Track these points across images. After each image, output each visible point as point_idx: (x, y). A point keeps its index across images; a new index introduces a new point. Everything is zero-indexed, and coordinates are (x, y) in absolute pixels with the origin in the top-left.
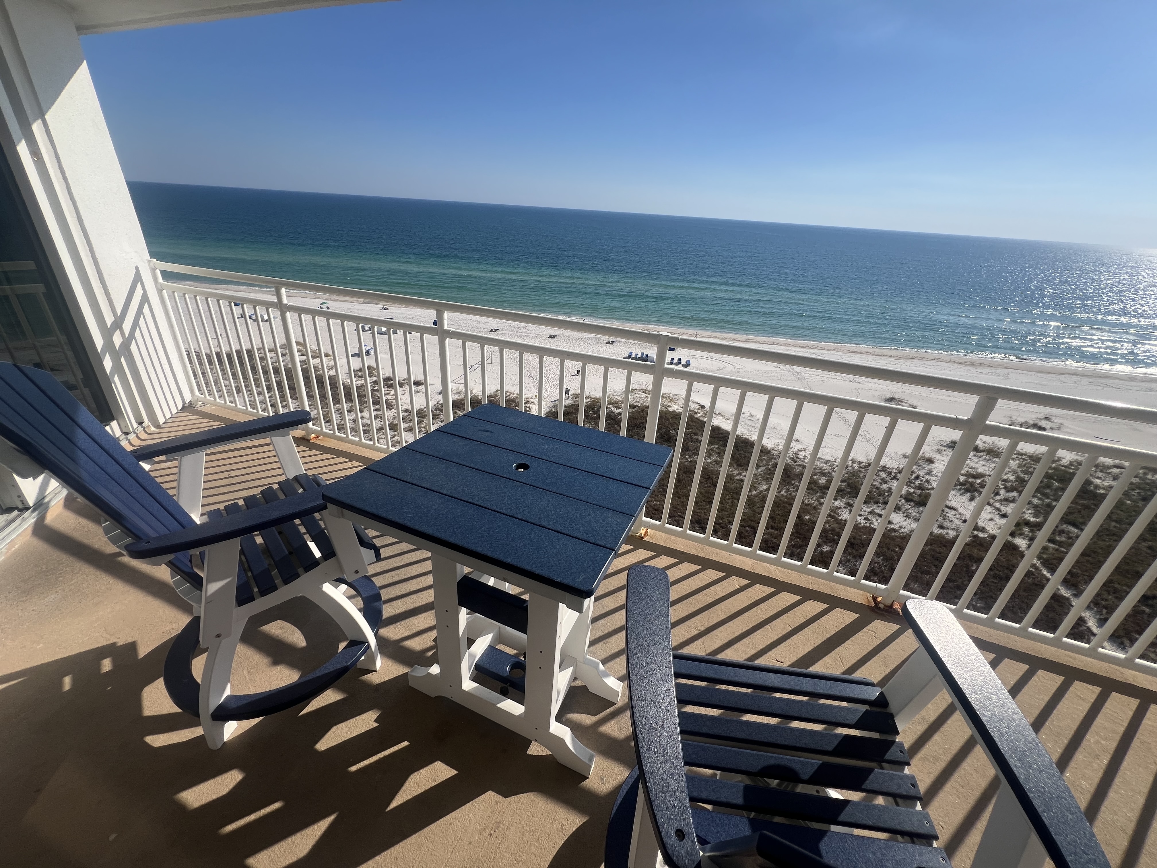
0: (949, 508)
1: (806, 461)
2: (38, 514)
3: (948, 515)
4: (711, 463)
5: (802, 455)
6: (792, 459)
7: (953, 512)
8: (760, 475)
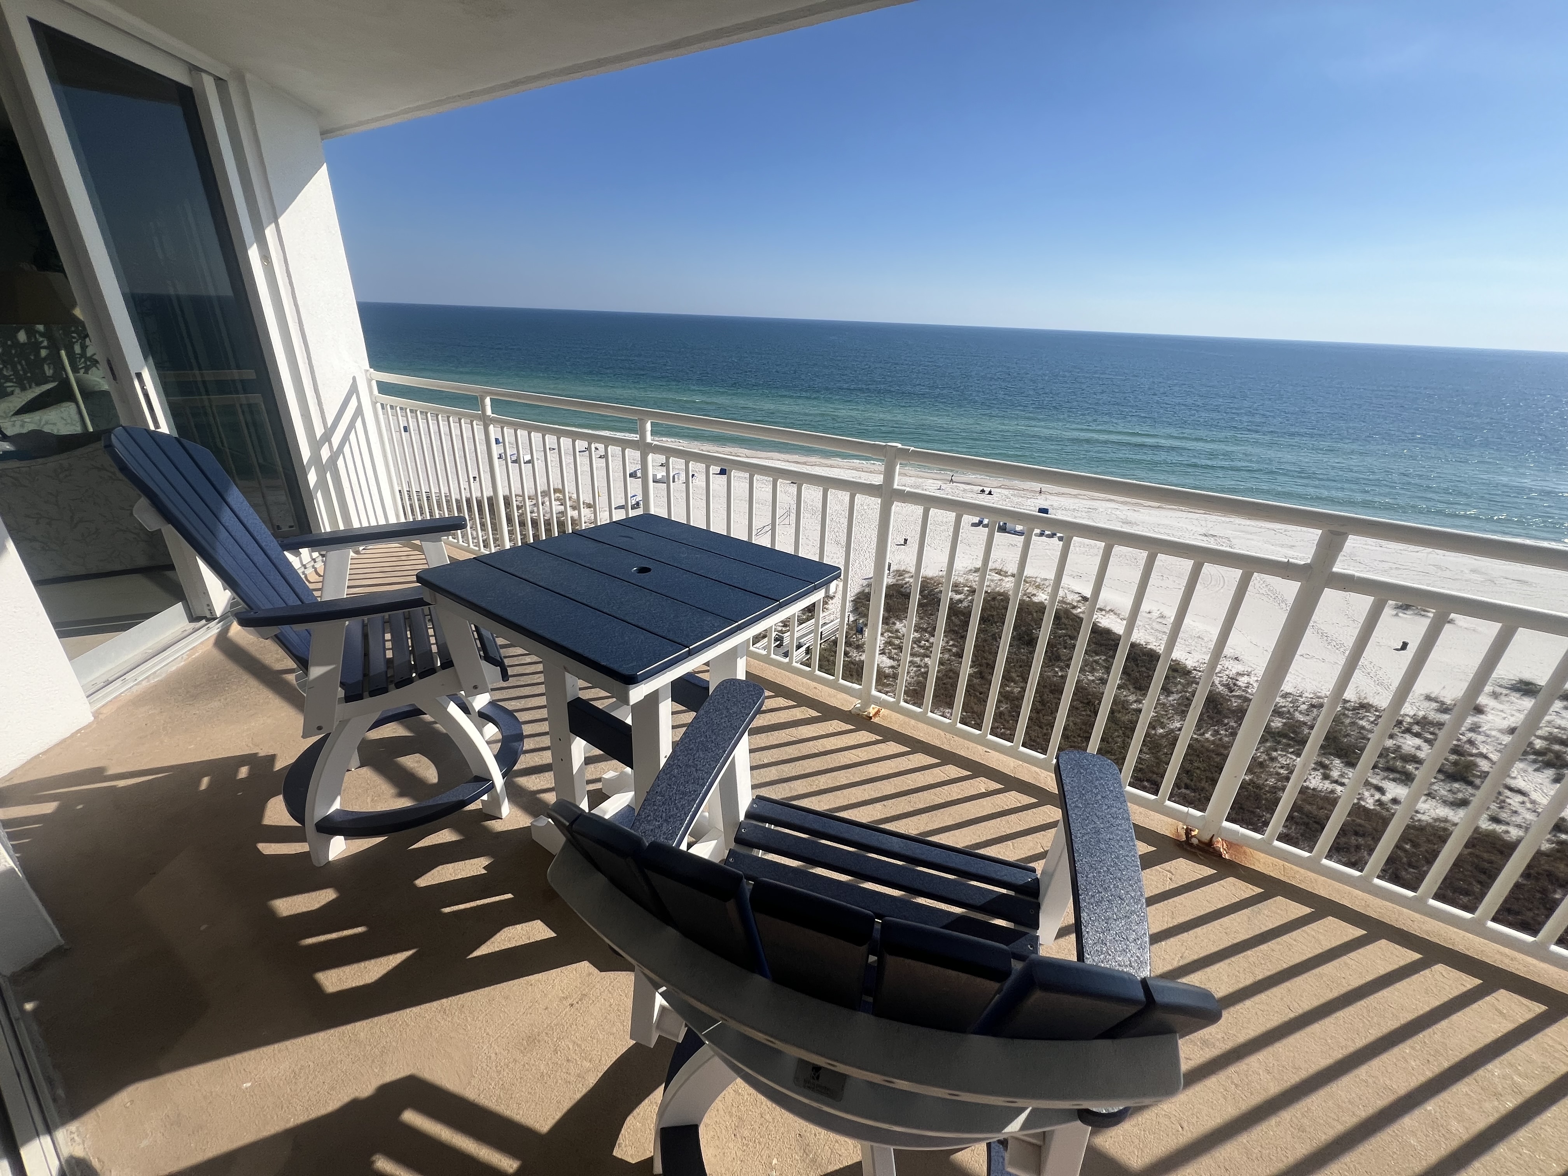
0: (1511, 789)
1: (1249, 691)
2: (222, 626)
3: (1508, 800)
4: (1093, 681)
5: (1242, 681)
6: (1227, 686)
7: (1520, 798)
8: (1172, 705)
